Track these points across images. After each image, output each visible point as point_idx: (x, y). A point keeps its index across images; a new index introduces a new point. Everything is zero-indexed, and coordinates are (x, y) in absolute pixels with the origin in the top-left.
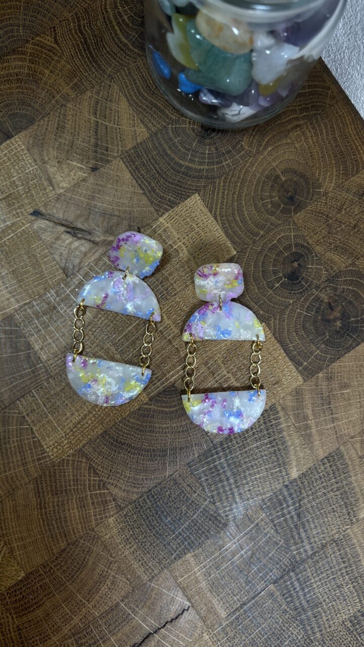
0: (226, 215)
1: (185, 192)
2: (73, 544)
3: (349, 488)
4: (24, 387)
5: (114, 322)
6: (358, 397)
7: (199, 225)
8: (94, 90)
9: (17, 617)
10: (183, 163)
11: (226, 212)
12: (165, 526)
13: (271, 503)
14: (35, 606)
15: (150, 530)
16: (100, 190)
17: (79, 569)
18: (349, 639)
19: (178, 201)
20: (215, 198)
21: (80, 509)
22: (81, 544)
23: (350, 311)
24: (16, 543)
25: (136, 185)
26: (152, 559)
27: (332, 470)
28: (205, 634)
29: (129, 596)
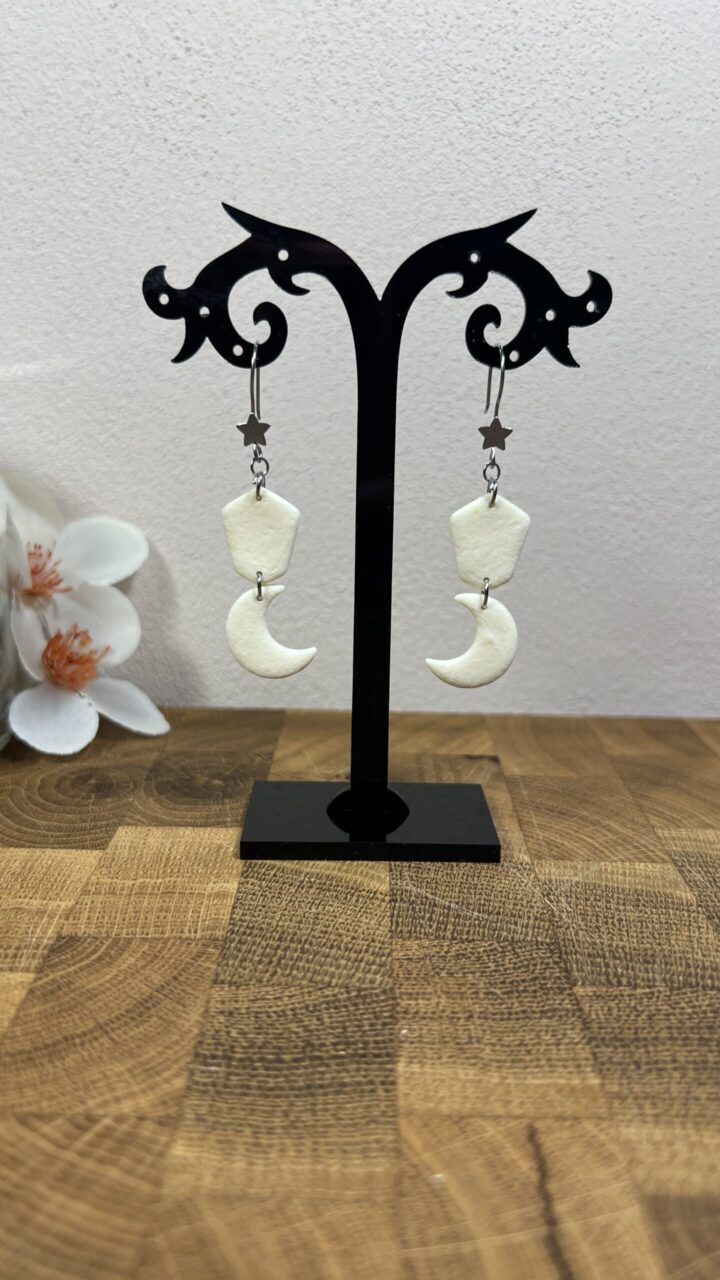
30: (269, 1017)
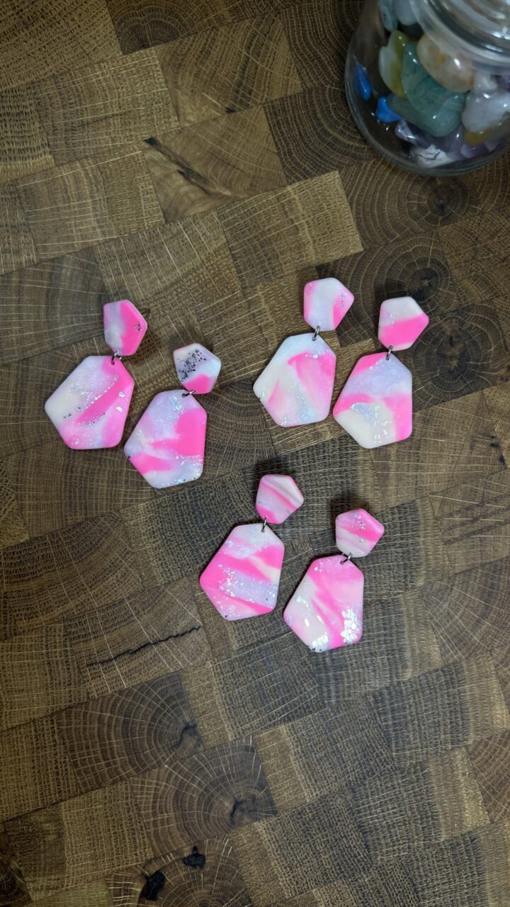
0: (364, 204)
1: (324, 165)
2: (92, 520)
3: (414, 549)
4: (85, 332)
5: (204, 289)
6: (453, 450)
7: (329, 207)
8: (255, 21)
9: (7, 583)
10: (331, 132)
11: (365, 201)
12: (199, 529)
13: (322, 539)
14: (30, 576)
15: (181, 529)
16: (230, 136)
17: (90, 549)
18: (367, 716)
19: (314, 173)
20: (357, 182)
21: (110, 484)
22: (100, 523)
23: (472, 353)
24: (29, 500)
25: (272, 141)
26: (174, 562)
27: (401, 523)
28: (209, 662)
29: (137, 595)
30: (228, 504)
